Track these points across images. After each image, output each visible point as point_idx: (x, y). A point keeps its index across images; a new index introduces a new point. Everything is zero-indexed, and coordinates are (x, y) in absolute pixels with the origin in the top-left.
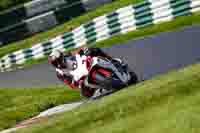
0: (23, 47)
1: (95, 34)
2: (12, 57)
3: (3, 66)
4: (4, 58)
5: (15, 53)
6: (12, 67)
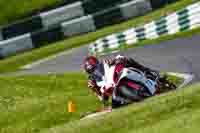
0: (115, 32)
1: (188, 21)
2: (106, 41)
3: (96, 50)
4: (97, 42)
5: (108, 38)
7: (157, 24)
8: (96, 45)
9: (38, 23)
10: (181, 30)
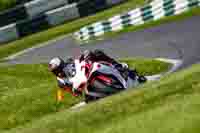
1: (173, 7)
3: (82, 38)
6: (90, 39)
7: (142, 10)
8: (81, 33)
9: (22, 13)
10: (167, 15)
